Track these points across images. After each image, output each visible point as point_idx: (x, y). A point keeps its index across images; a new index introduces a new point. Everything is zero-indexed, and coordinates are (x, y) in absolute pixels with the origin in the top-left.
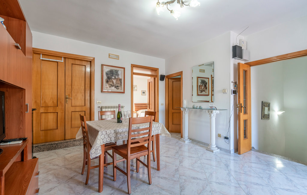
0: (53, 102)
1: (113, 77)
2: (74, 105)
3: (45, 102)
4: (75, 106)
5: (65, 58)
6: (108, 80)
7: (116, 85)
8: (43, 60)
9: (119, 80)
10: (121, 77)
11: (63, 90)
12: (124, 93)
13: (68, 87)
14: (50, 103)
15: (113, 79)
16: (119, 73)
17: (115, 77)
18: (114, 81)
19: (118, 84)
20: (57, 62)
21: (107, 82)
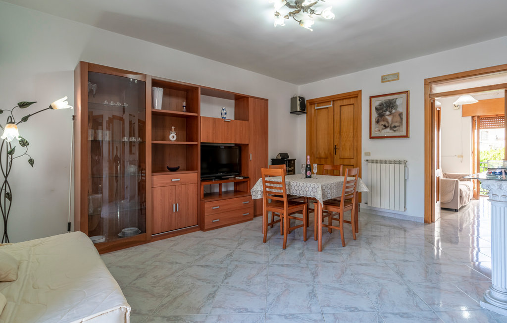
0: (325, 153)
1: (388, 113)
2: (342, 157)
3: (319, 153)
4: (344, 158)
5: (334, 101)
6: (380, 119)
7: (393, 125)
8: (317, 109)
9: (398, 115)
10: (401, 109)
11: (333, 140)
12: (407, 136)
13: (337, 135)
14: (323, 155)
15: (388, 115)
16: (398, 102)
17: (391, 112)
18: (389, 118)
19: (396, 122)
20: (327, 108)
21: (378, 122)
